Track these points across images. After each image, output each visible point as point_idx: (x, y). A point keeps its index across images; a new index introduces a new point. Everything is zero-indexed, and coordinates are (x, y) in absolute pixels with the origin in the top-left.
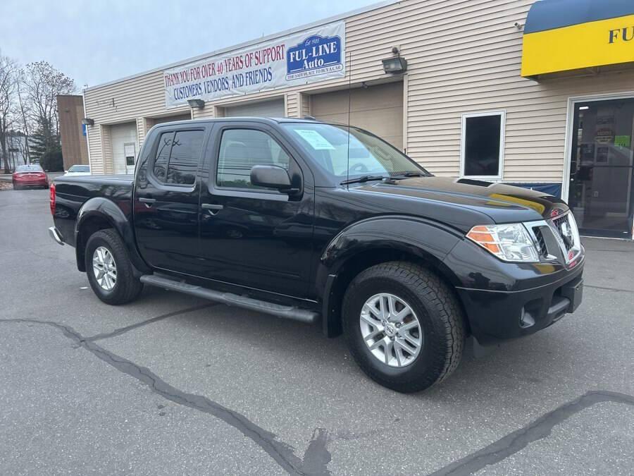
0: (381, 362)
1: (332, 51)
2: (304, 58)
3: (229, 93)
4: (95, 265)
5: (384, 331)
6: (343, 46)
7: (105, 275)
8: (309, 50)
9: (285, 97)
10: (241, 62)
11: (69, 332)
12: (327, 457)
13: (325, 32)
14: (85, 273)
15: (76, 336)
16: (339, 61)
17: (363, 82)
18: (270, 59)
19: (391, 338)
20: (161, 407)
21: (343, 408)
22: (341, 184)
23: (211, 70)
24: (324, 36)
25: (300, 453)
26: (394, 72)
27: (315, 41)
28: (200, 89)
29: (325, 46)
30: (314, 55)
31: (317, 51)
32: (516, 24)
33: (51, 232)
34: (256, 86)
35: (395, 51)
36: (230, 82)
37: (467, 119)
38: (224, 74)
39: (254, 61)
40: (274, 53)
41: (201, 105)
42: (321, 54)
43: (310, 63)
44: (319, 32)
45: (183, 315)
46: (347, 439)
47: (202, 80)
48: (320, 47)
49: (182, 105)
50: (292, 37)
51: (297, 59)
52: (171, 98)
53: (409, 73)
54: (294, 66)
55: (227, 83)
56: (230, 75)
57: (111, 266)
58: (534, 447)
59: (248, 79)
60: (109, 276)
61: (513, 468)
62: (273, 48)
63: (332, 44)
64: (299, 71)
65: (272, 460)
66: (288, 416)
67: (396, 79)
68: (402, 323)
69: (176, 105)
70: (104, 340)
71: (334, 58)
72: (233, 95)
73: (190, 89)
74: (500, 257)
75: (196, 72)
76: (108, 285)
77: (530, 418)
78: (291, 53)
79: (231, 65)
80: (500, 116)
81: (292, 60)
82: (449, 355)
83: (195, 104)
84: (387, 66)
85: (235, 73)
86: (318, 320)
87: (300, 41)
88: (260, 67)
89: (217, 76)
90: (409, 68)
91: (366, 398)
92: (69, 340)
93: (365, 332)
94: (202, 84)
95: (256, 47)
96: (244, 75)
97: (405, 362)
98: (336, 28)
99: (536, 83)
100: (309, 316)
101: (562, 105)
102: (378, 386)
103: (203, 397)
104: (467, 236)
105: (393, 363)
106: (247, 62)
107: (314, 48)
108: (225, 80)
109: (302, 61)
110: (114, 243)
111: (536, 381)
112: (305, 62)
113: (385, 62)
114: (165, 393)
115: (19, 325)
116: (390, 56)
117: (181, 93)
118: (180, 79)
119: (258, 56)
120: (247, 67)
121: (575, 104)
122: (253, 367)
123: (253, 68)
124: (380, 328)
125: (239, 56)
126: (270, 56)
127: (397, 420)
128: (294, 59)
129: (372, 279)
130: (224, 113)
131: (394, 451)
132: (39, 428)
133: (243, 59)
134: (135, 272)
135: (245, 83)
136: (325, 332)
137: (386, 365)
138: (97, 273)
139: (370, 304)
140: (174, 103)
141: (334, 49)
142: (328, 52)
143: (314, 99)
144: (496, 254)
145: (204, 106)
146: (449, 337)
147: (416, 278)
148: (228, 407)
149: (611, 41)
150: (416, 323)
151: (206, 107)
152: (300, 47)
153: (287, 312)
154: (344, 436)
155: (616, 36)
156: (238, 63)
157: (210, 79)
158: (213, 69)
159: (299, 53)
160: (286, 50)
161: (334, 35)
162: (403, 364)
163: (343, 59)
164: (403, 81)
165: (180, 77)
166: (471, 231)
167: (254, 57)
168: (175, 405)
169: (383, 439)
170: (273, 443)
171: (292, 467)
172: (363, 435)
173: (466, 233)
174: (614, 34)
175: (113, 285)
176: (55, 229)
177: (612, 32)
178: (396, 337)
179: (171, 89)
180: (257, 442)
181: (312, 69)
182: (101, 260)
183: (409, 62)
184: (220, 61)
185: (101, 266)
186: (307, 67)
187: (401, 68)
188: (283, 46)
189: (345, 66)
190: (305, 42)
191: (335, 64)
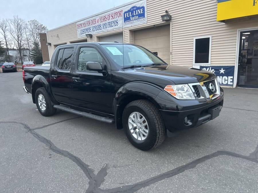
0: (136, 139)
1: (141, 13)
2: (130, 16)
3: (102, 31)
4: (39, 101)
5: (136, 127)
6: (146, 10)
7: (42, 105)
8: (132, 13)
9: (123, 32)
10: (106, 18)
11: (26, 127)
12: (106, 174)
14: (36, 104)
15: (28, 128)
16: (144, 17)
17: (154, 25)
18: (117, 17)
19: (139, 129)
20: (50, 155)
21: (118, 156)
22: (122, 69)
23: (94, 22)
24: (138, 6)
25: (96, 173)
26: (166, 21)
27: (135, 9)
28: (91, 30)
29: (139, 10)
30: (134, 15)
31: (136, 13)
33: (24, 88)
34: (112, 28)
35: (167, 12)
36: (102, 27)
37: (196, 40)
38: (100, 23)
39: (111, 17)
40: (118, 14)
41: (91, 36)
42: (137, 14)
43: (133, 18)
44: (136, 5)
45: (70, 120)
46: (116, 168)
47: (91, 26)
48: (137, 11)
49: (84, 37)
50: (125, 7)
51: (128, 16)
52: (79, 34)
53: (172, 21)
54: (127, 19)
55: (101, 27)
56: (102, 24)
57: (44, 101)
58: (187, 172)
59: (109, 25)
60: (44, 106)
61: (175, 179)
62: (118, 12)
63: (141, 9)
64: (128, 21)
65: (84, 175)
66: (97, 159)
67: (167, 24)
68: (142, 123)
69: (82, 36)
70: (38, 130)
71: (142, 15)
72: (103, 32)
73: (87, 30)
74: (177, 98)
75: (89, 23)
76: (43, 109)
77: (190, 161)
78: (125, 14)
79: (102, 20)
80: (209, 38)
81: (126, 17)
82: (158, 136)
83: (88, 36)
84: (163, 18)
85: (104, 23)
86: (113, 122)
87: (129, 9)
88: (113, 20)
89: (97, 24)
90: (172, 19)
91: (129, 152)
92: (25, 130)
93: (130, 127)
94: (91, 27)
95: (112, 12)
96: (107, 23)
97: (144, 139)
98: (143, 2)
99: (224, 24)
100: (110, 121)
101: (235, 33)
102: (135, 148)
103: (67, 151)
104: (164, 89)
105: (140, 139)
106: (108, 18)
107: (134, 11)
108: (100, 26)
109: (130, 17)
110: (45, 93)
111: (198, 146)
112: (131, 17)
113: (162, 16)
114: (54, 150)
115: (9, 124)
116: (165, 14)
117: (83, 31)
118: (83, 26)
119: (112, 15)
120: (108, 20)
121: (241, 32)
122: (90, 141)
123: (111, 21)
124: (135, 125)
125: (105, 16)
126: (117, 15)
127: (137, 161)
128: (127, 16)
129: (131, 106)
130: (100, 40)
131: (132, 172)
132: (5, 162)
133: (107, 17)
134: (52, 104)
135: (108, 27)
136: (116, 127)
137: (137, 140)
138: (39, 104)
139: (131, 116)
140: (81, 36)
142: (140, 13)
143: (135, 32)
144: (175, 96)
145: (92, 37)
146: (158, 129)
147: (146, 106)
148: (75, 155)
149: (254, 5)
150: (147, 123)
151: (93, 37)
152: (129, 11)
153: (103, 119)
154: (114, 167)
155: (256, 3)
156: (105, 18)
157: (94, 25)
158: (95, 21)
159: (128, 14)
160: (123, 12)
161: (142, 6)
162: (143, 139)
163: (146, 16)
164: (170, 24)
165: (83, 25)
166: (166, 87)
167: (111, 16)
168: (56, 154)
169: (129, 168)
170: (87, 168)
171: (91, 177)
172: (122, 166)
173: (163, 88)
174: (255, 2)
175: (45, 109)
176: (25, 88)
177: (254, 1)
178: (140, 129)
179: (79, 30)
180: (81, 168)
181: (134, 20)
182: (41, 99)
183: (172, 16)
184: (97, 18)
185: (41, 101)
186: (132, 20)
187: (169, 19)
188: (122, 11)
189: (146, 19)
190: (131, 9)
191: (143, 18)
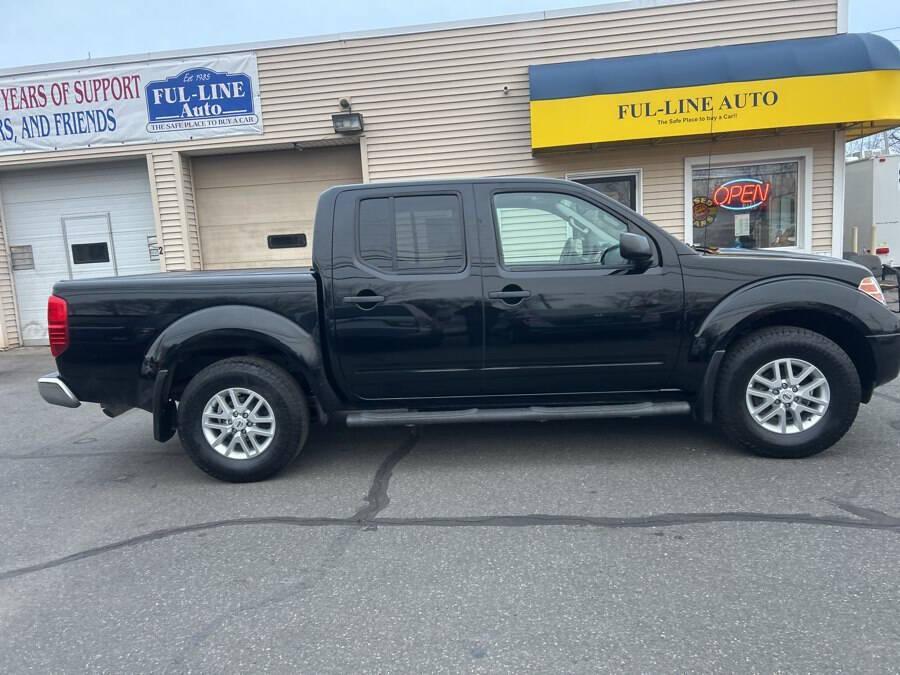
1: (236, 95)
2: (182, 99)
3: (17, 146)
6: (255, 88)
8: (191, 89)
9: (149, 158)
10: (42, 95)
13: (219, 66)
17: (295, 143)
18: (110, 96)
24: (218, 70)
26: (348, 133)
29: (222, 86)
30: (202, 98)
31: (208, 92)
32: (506, 88)
34: (81, 138)
35: (345, 104)
36: (18, 129)
39: (72, 96)
42: (215, 97)
43: (195, 109)
44: (209, 64)
48: (214, 87)
50: (153, 65)
51: (168, 101)
53: (368, 135)
55: (10, 128)
56: (15, 115)
59: (61, 126)
62: (116, 78)
63: (235, 84)
64: (174, 120)
67: (350, 141)
72: (24, 150)
78: (156, 92)
79: (17, 99)
81: (157, 102)
84: (339, 124)
85: (27, 113)
87: (172, 73)
88: (85, 107)
90: (366, 128)
95: (75, 73)
96: (51, 118)
98: (243, 61)
106: (57, 97)
107: (201, 88)
108: (3, 124)
109: (179, 105)
112: (186, 106)
113: (336, 118)
116: (337, 110)
119: (81, 88)
120: (57, 104)
123: (72, 108)
125: (36, 85)
126: (109, 91)
128: (163, 99)
133: (47, 91)
135: (53, 131)
141: (240, 93)
143: (198, 163)
149: (621, 117)
152: (173, 83)
156: (34, 96)
159: (171, 91)
160: (142, 85)
161: (238, 71)
163: (257, 109)
164: (359, 145)
167: (71, 89)
174: (624, 110)
177: (621, 108)
181: (200, 118)
186: (190, 114)
188: (136, 77)
189: (261, 119)
190: (182, 76)
191: (242, 114)
